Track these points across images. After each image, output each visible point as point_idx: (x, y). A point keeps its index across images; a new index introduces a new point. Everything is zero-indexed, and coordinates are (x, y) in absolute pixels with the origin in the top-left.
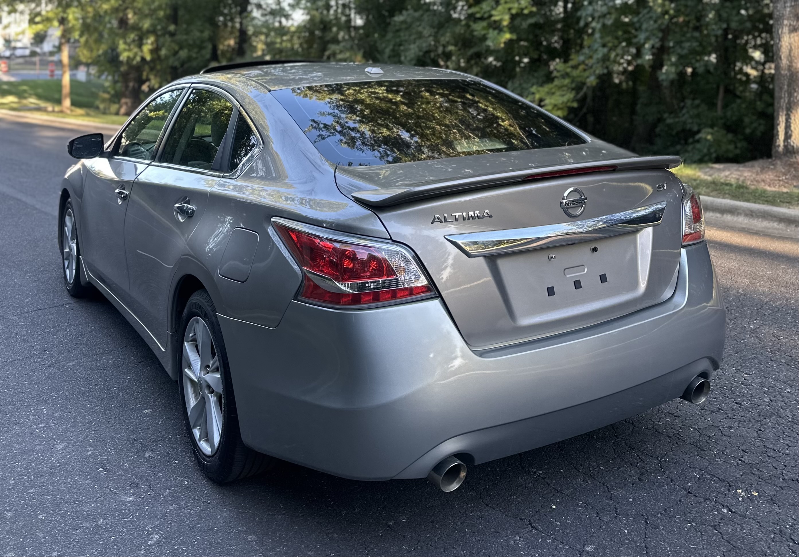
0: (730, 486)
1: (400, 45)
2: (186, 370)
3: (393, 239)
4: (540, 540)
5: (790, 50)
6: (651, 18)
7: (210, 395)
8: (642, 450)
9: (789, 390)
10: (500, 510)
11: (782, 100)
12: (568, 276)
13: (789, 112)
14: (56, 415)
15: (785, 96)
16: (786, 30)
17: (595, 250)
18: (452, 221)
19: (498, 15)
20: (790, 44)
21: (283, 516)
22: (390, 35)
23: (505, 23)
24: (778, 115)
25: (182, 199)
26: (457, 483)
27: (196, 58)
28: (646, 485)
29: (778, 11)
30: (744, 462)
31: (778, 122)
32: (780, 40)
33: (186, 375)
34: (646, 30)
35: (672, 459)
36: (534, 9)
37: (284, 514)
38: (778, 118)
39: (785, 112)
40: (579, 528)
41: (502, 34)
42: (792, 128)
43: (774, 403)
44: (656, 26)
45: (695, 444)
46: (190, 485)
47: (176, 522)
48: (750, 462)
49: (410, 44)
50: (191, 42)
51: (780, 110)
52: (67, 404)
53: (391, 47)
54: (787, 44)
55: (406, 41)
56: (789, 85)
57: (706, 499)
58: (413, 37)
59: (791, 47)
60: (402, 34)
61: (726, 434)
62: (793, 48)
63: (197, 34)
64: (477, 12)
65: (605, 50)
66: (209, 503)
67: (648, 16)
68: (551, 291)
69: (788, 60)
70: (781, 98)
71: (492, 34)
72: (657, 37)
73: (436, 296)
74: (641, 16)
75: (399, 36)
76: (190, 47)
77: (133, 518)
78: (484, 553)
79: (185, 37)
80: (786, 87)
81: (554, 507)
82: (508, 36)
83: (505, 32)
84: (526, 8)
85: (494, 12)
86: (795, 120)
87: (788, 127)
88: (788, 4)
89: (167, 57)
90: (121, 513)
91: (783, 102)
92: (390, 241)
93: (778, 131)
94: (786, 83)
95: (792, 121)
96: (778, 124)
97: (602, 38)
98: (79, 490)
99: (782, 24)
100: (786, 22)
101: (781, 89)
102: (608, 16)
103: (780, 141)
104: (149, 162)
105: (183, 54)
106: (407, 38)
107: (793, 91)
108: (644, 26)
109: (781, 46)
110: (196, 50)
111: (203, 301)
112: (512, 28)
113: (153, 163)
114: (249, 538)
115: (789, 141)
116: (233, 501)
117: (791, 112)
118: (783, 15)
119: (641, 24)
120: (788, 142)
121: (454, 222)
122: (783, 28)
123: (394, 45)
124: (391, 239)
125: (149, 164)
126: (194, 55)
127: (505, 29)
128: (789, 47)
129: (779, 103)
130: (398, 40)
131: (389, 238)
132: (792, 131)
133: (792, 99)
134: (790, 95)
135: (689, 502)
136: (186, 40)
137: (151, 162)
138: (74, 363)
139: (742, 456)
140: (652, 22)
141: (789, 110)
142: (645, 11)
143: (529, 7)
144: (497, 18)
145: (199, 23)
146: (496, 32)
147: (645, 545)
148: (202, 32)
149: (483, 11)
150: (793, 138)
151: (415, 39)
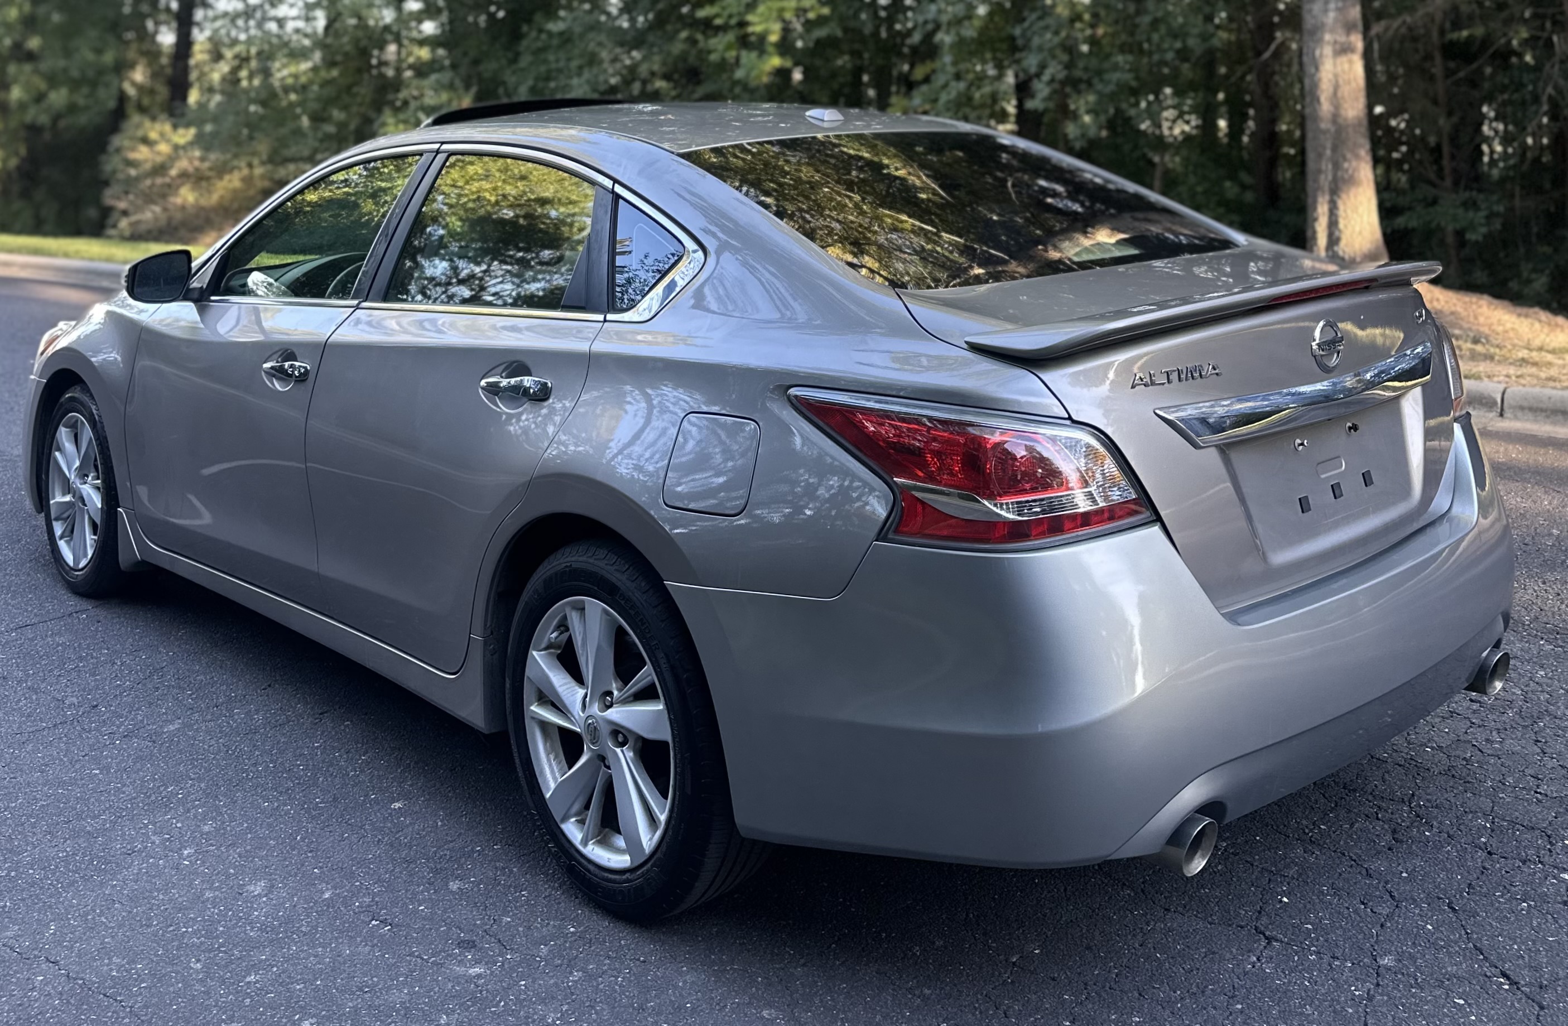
0: (1549, 837)
1: (548, 79)
2: (532, 708)
3: (1075, 418)
4: (1296, 958)
5: (1336, 88)
6: (1047, 28)
7: (618, 750)
8: (1369, 791)
9: (1542, 673)
10: (1196, 916)
11: (1322, 177)
12: (1323, 476)
13: (1335, 198)
14: (206, 828)
15: (1327, 166)
16: (1328, 51)
17: (1354, 428)
18: (1163, 384)
19: (760, 23)
20: (1336, 76)
21: (806, 969)
22: (525, 60)
23: (774, 38)
24: (1315, 202)
25: (503, 367)
26: (1203, 857)
27: (87, 108)
28: (1414, 847)
29: (1314, 17)
30: (1546, 795)
31: (1315, 215)
32: (1317, 69)
33: (533, 718)
34: (1040, 49)
35: (1428, 801)
36: (826, 11)
37: (804, 965)
38: (1315, 209)
39: (1327, 197)
40: (1349, 930)
41: (765, 57)
42: (1341, 226)
43: (1530, 695)
44: (1056, 40)
45: (1449, 772)
46: (582, 932)
47: (601, 1002)
48: (1555, 795)
49: (571, 77)
50: (75, 73)
51: (1319, 193)
52: (217, 807)
53: (530, 82)
54: (1330, 76)
55: (560, 71)
56: (1335, 149)
57: (1524, 862)
58: (574, 64)
59: (1337, 82)
60: (551, 57)
61: (1489, 752)
62: (1341, 82)
63: (90, 56)
64: (717, 16)
65: (962, 85)
66: (644, 962)
67: (1042, 24)
68: (1304, 505)
69: (1332, 103)
70: (1319, 171)
71: (748, 57)
72: (1060, 63)
73: (1151, 519)
74: (1026, 24)
75: (545, 61)
76: (75, 85)
77: (506, 1004)
78: (1212, 990)
79: (62, 63)
80: (1328, 152)
81: (1285, 900)
82: (776, 61)
83: (770, 55)
84: (812, 8)
85: (750, 18)
86: (1345, 211)
87: (1333, 223)
88: (1332, 6)
89: (22, 106)
90: (474, 999)
91: (1325, 180)
92: (1068, 422)
93: (1314, 232)
94: (1329, 145)
95: (1341, 212)
96: (1316, 219)
97: (955, 63)
98: (355, 966)
99: (1320, 41)
100: (1327, 37)
101: (1320, 156)
102: (966, 23)
103: (1319, 250)
104: (355, 302)
105: (58, 97)
106: (562, 64)
107: (1341, 159)
108: (1036, 41)
109: (1320, 80)
110: (85, 90)
111: (602, 564)
112: (784, 47)
113: (365, 304)
114: (765, 1013)
115: (1336, 248)
116: (689, 953)
117: (1339, 197)
118: (1323, 25)
119: (1029, 40)
120: (1334, 252)
121: (1167, 385)
122: (1322, 48)
123: (537, 79)
124: (1070, 418)
125: (357, 307)
126: (81, 101)
127: (771, 49)
128: (1334, 82)
129: (1316, 180)
130: (543, 69)
131: (1067, 416)
132: (1340, 231)
133: (1340, 174)
134: (1337, 166)
135: (1500, 869)
136: (65, 70)
137: (360, 303)
138: (177, 726)
139: (1538, 786)
140: (1048, 36)
141: (1335, 192)
142: (1034, 16)
143: (817, 6)
144: (758, 29)
145: (93, 33)
146: (754, 55)
147: (1475, 946)
148: (99, 51)
149: (726, 13)
150: (1343, 243)
151: (580, 68)
